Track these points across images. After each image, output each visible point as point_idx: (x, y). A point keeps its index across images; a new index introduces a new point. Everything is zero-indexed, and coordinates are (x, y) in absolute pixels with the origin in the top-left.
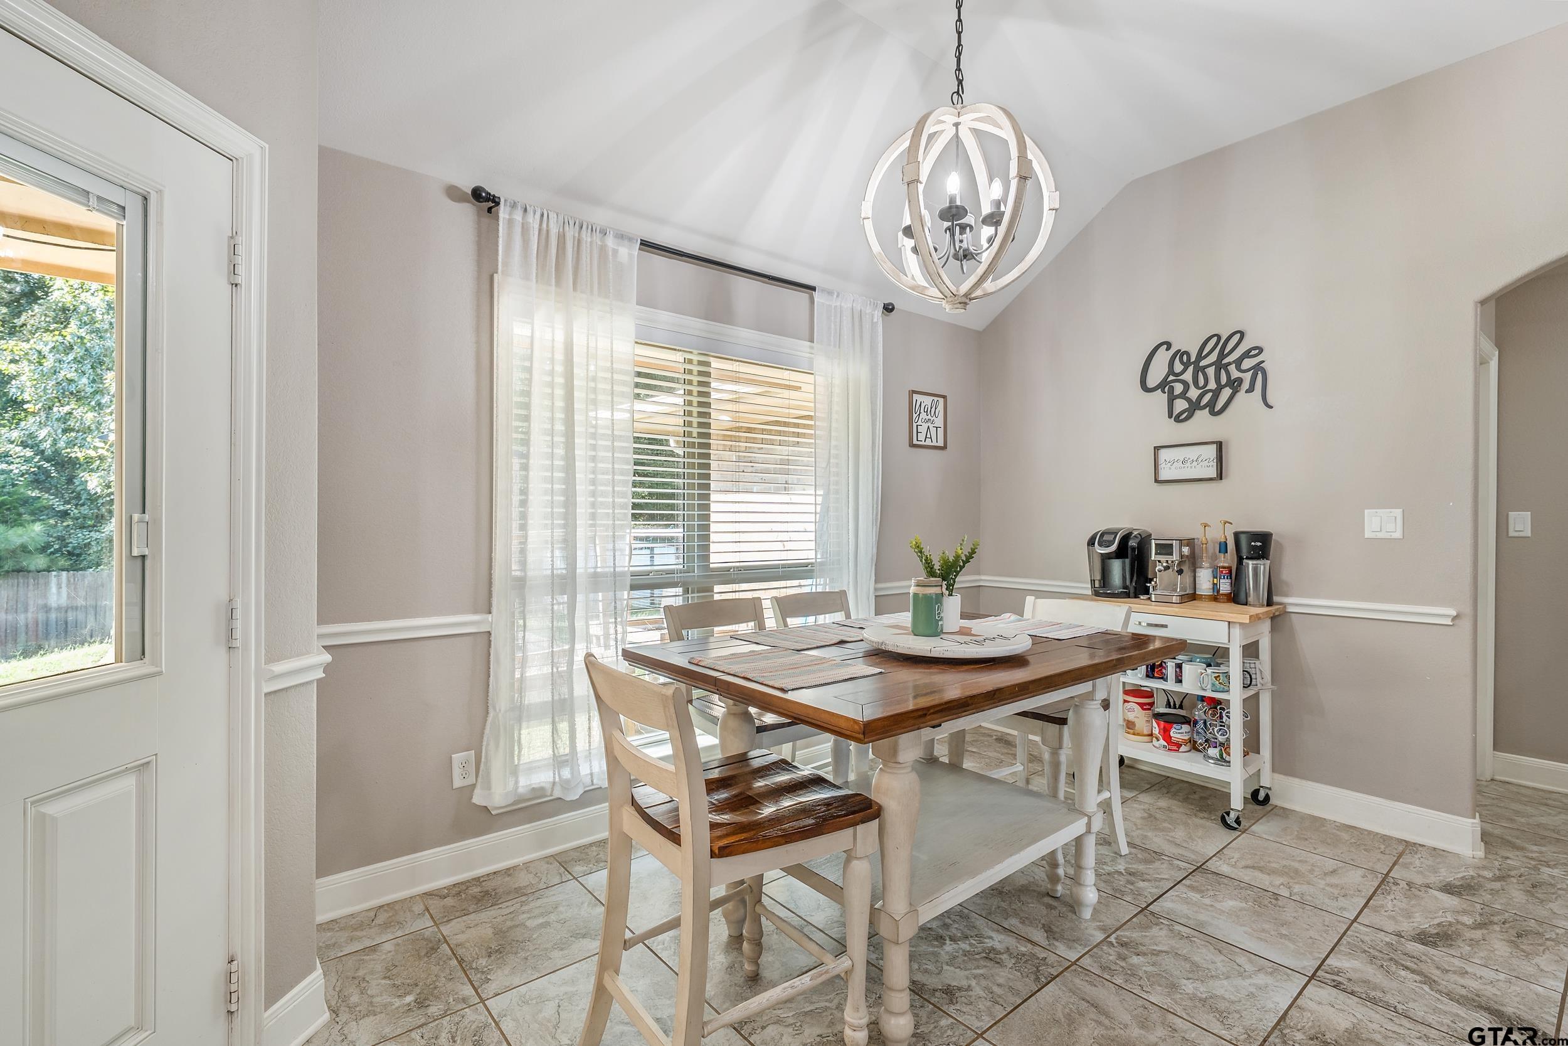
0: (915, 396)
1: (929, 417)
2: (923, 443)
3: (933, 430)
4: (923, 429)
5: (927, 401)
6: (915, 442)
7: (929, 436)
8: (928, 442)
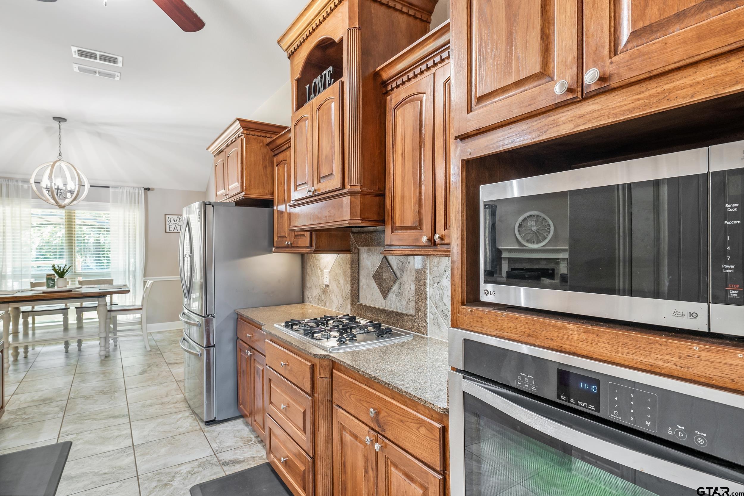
0: (167, 217)
1: (176, 222)
2: (173, 231)
3: (178, 227)
4: (172, 227)
5: (175, 217)
6: (168, 231)
7: (176, 228)
8: (176, 231)
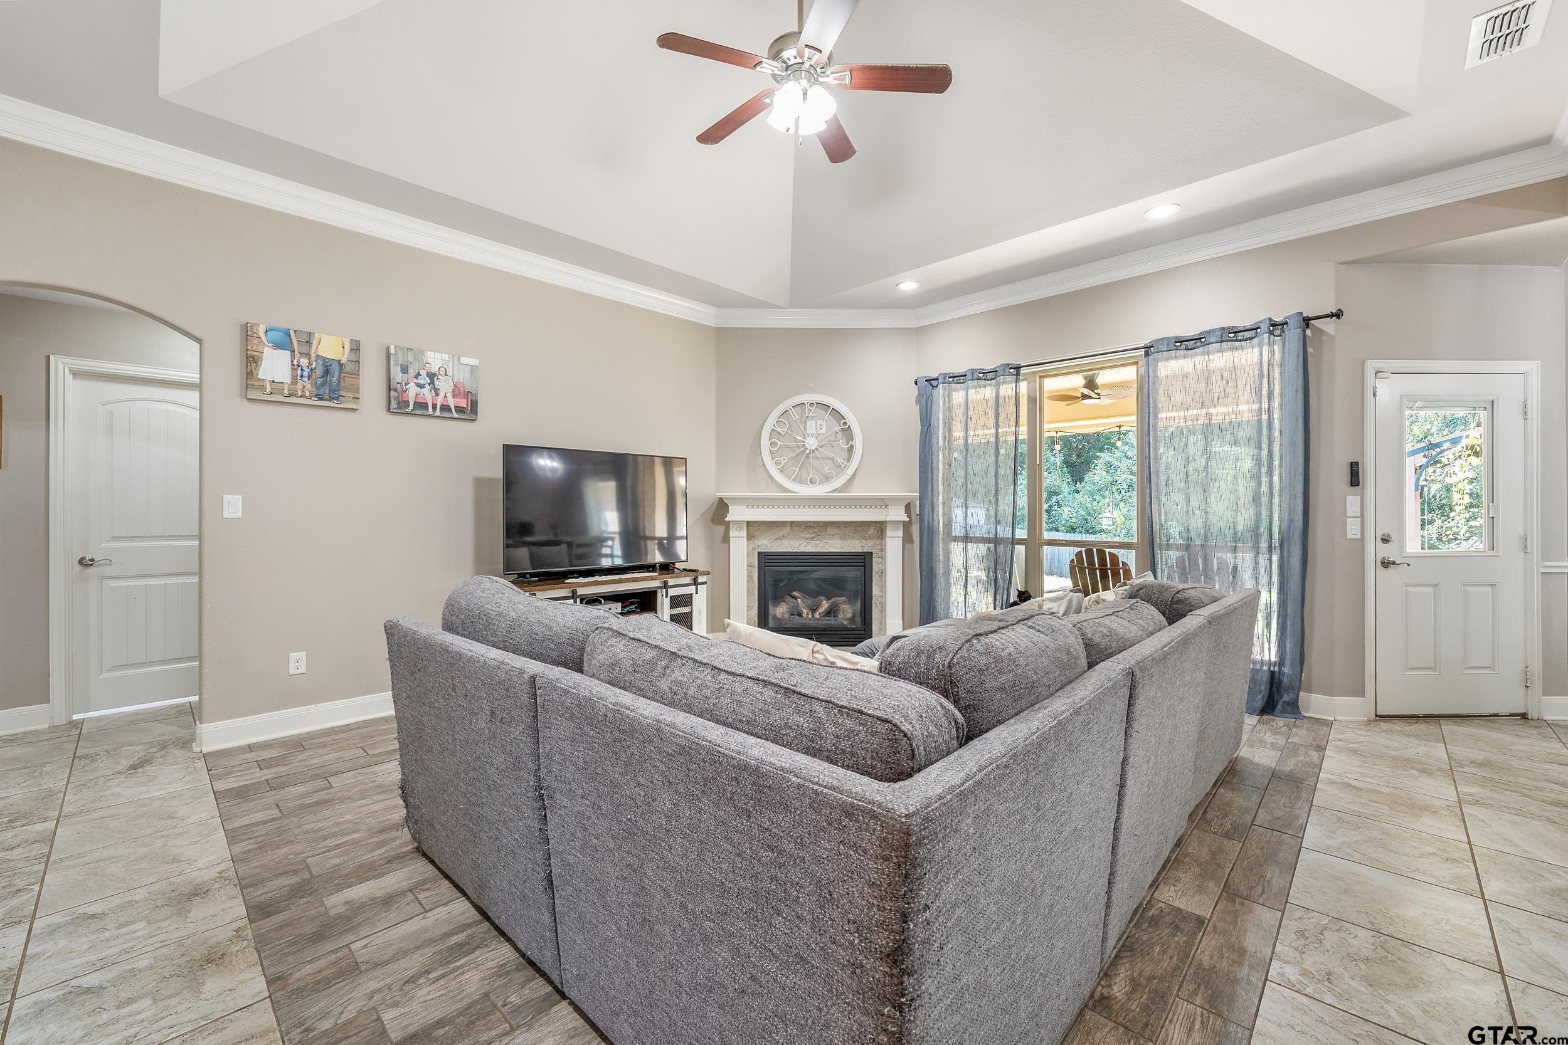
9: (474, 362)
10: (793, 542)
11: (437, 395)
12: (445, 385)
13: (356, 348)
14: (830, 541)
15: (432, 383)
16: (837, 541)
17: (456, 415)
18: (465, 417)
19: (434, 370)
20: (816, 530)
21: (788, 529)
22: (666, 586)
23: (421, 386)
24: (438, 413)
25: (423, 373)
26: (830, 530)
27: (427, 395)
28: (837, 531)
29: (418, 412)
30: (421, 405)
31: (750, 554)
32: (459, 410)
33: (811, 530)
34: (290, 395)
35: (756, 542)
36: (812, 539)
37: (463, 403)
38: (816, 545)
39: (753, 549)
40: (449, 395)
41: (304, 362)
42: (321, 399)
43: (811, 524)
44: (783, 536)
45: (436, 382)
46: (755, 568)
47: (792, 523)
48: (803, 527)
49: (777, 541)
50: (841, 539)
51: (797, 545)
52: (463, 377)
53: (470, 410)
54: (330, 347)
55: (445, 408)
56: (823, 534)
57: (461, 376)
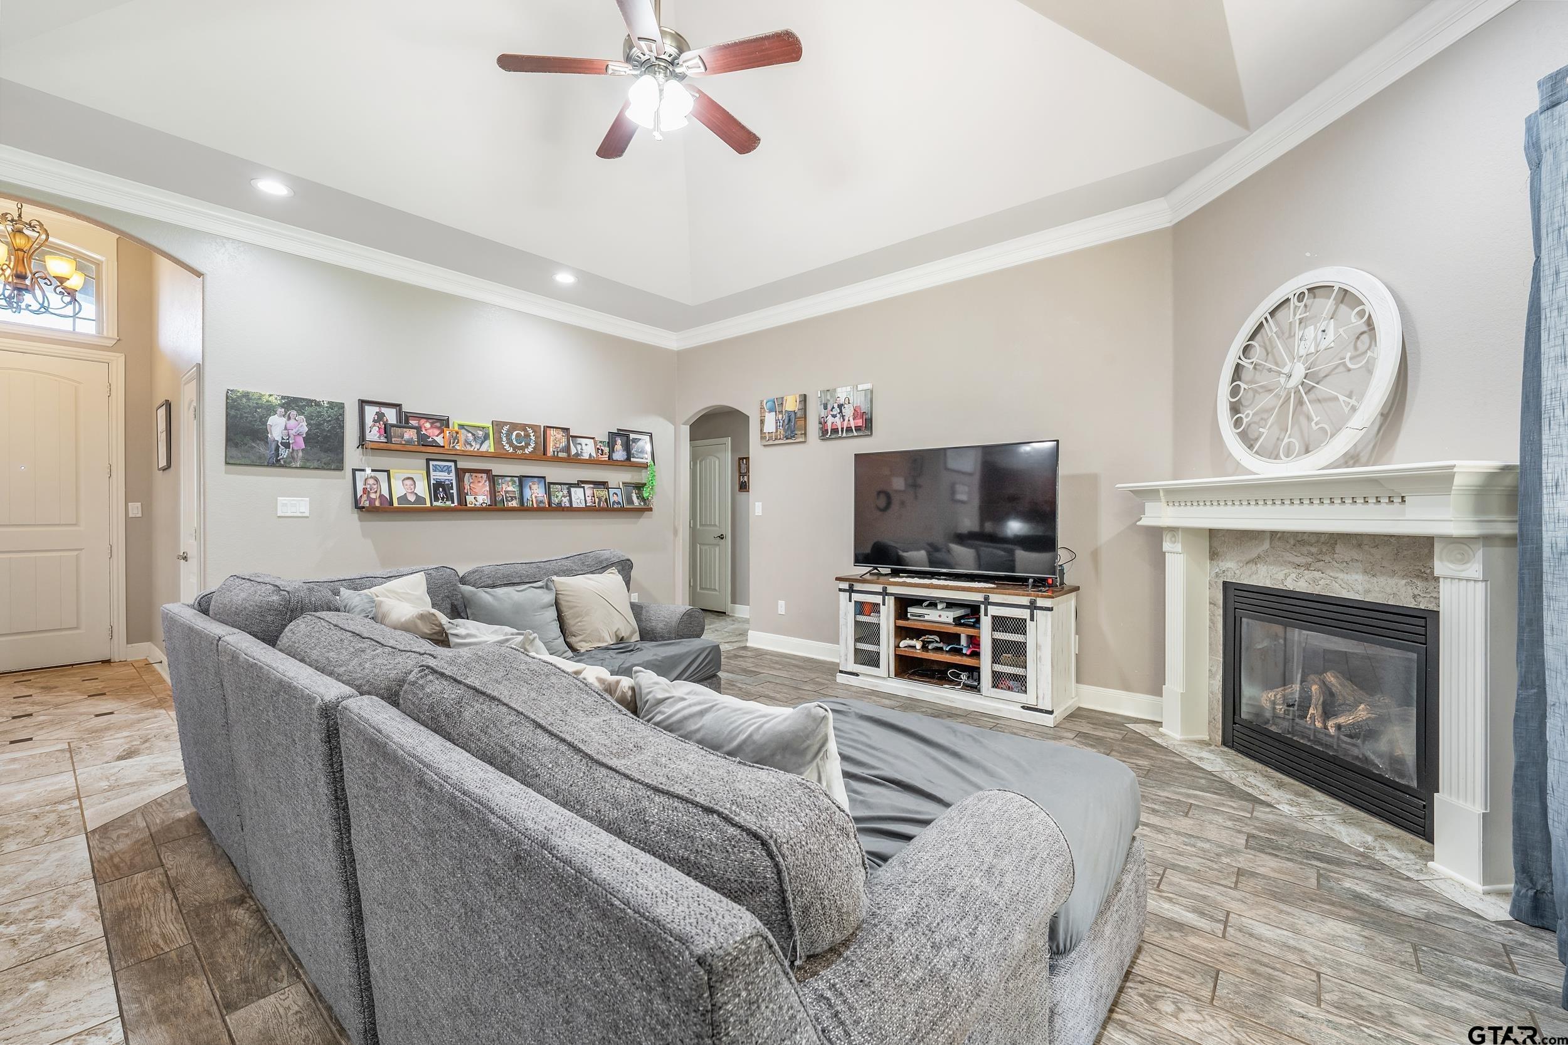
9: (868, 386)
10: (1274, 569)
11: (844, 420)
12: (848, 411)
13: (804, 398)
14: (1341, 575)
15: (841, 412)
16: (1356, 577)
17: (855, 434)
18: (862, 434)
19: (842, 402)
20: (1314, 550)
21: (1266, 545)
22: (987, 602)
23: (834, 416)
24: (844, 435)
25: (836, 406)
26: (1343, 552)
27: (838, 421)
28: (1355, 554)
29: (833, 437)
30: (835, 431)
31: (1213, 583)
32: (858, 429)
33: (1305, 550)
34: (776, 439)
35: (1221, 564)
36: (1308, 567)
37: (860, 422)
38: (1315, 580)
39: (1217, 575)
40: (851, 419)
41: (780, 416)
42: (787, 439)
43: (1305, 537)
44: (1259, 557)
45: (843, 410)
46: (1218, 608)
47: (1273, 534)
48: (1292, 542)
49: (1250, 565)
50: (1365, 572)
51: (1281, 576)
52: (860, 401)
53: (866, 425)
54: (791, 405)
55: (849, 429)
56: (1327, 558)
57: (859, 401)
